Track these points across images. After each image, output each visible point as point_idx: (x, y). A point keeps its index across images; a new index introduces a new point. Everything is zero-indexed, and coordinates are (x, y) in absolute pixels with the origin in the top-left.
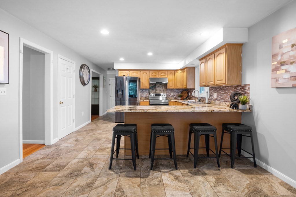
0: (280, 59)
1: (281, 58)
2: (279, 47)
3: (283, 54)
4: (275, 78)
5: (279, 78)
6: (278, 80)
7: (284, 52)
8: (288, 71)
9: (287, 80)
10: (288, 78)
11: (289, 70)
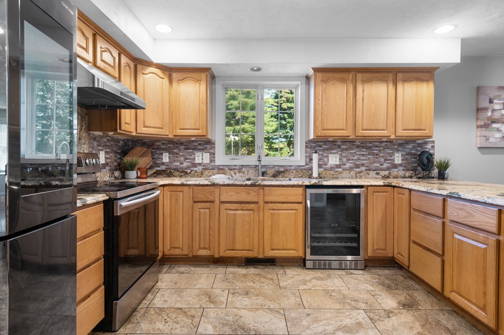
0: (491, 116)
1: (492, 114)
2: (489, 101)
3: (495, 110)
4: (484, 136)
5: (489, 137)
6: (489, 139)
7: (495, 108)
8: (500, 131)
9: (499, 139)
10: (500, 138)
11: (502, 129)
